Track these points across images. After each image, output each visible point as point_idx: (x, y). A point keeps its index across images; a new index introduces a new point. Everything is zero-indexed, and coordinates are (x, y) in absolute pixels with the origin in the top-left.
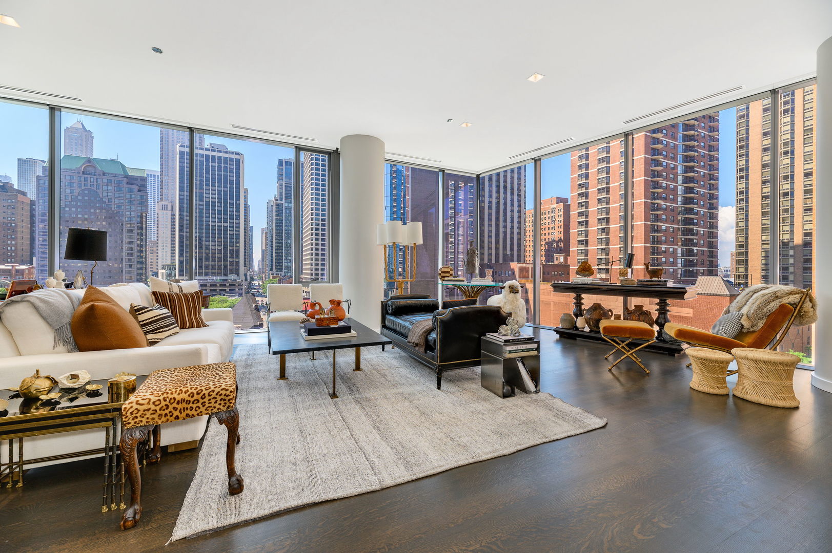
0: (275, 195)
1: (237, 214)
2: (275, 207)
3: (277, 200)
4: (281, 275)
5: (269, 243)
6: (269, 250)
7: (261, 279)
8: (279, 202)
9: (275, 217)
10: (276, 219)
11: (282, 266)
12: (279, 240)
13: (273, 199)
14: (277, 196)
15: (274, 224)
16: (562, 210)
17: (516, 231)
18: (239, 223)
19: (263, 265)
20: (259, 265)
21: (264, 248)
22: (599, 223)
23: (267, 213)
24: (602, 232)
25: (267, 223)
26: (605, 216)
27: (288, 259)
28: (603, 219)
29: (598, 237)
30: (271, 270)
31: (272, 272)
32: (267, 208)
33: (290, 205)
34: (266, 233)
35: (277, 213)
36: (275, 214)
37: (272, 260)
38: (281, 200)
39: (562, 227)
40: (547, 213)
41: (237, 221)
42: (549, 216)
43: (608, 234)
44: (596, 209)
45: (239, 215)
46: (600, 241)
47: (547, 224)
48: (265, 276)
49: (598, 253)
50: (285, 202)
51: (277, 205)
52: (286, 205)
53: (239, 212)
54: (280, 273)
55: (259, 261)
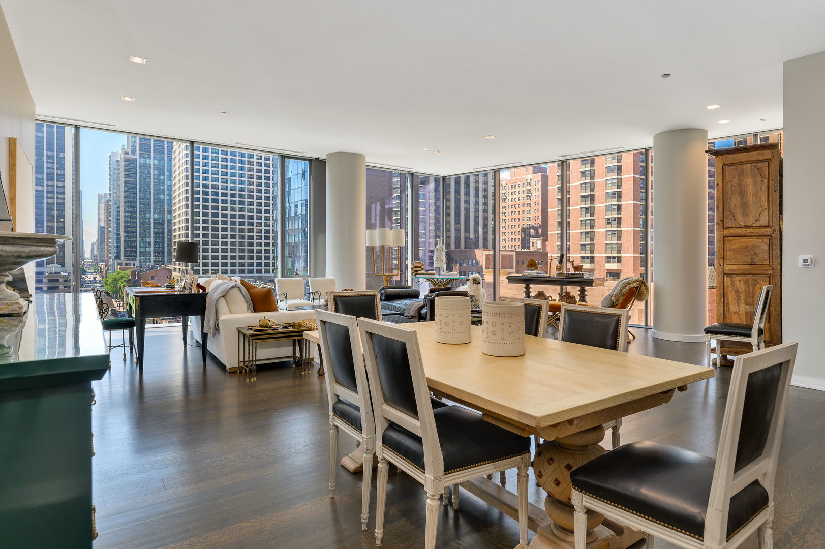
0: (124, 146)
1: (59, 172)
2: (122, 164)
3: (127, 153)
4: (134, 265)
5: (113, 218)
6: (113, 227)
7: (98, 270)
8: (130, 156)
9: (123, 179)
10: (126, 182)
11: (136, 252)
12: (131, 212)
13: (120, 151)
14: (126, 148)
15: (123, 189)
16: (540, 183)
17: (481, 207)
18: (64, 187)
19: (101, 249)
20: (92, 249)
21: (102, 224)
22: (582, 201)
23: (110, 171)
24: (586, 212)
25: (110, 187)
26: (589, 193)
27: (146, 242)
28: (587, 196)
29: (581, 219)
30: (118, 257)
31: (120, 261)
32: (110, 164)
33: (148, 161)
34: (107, 201)
35: (127, 173)
36: (122, 173)
37: (118, 242)
38: (134, 153)
39: (540, 204)
40: (521, 185)
41: (61, 184)
42: (523, 189)
43: (592, 215)
44: (579, 183)
45: (64, 174)
46: (583, 223)
47: (521, 199)
48: (107, 266)
49: (581, 238)
50: (140, 157)
51: (127, 160)
52: (142, 161)
53: (64, 169)
54: (131, 262)
55: (93, 244)
